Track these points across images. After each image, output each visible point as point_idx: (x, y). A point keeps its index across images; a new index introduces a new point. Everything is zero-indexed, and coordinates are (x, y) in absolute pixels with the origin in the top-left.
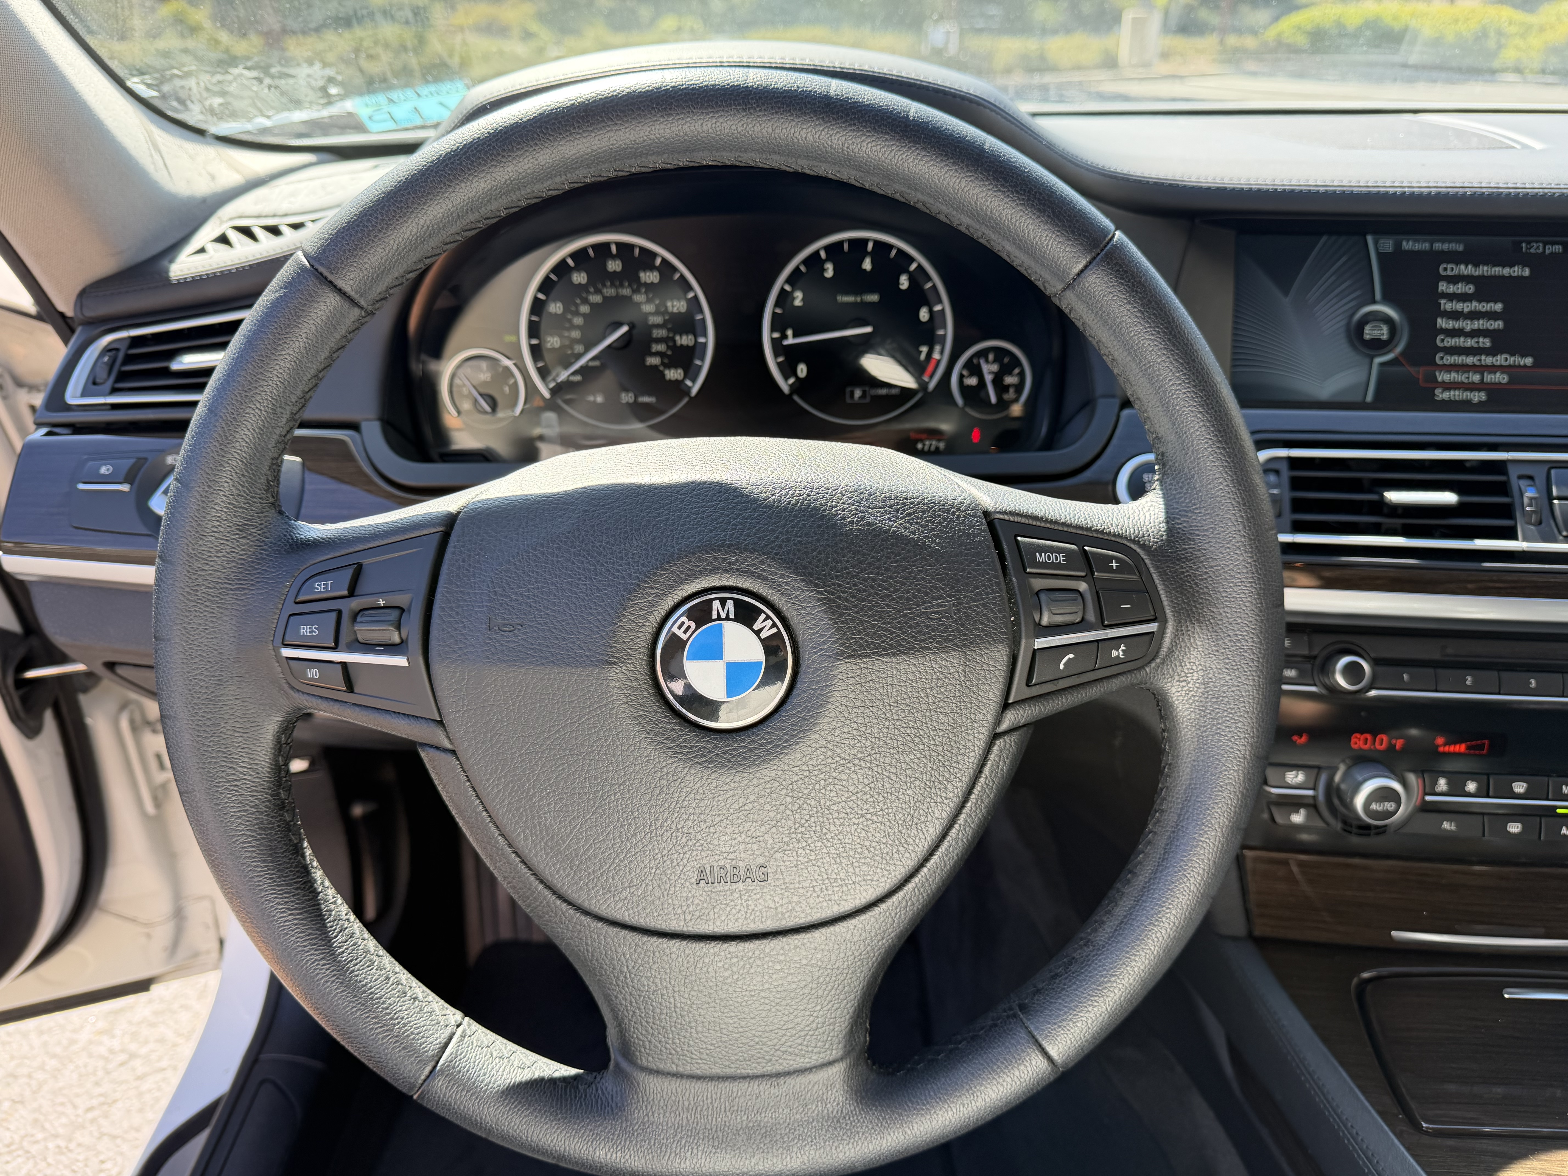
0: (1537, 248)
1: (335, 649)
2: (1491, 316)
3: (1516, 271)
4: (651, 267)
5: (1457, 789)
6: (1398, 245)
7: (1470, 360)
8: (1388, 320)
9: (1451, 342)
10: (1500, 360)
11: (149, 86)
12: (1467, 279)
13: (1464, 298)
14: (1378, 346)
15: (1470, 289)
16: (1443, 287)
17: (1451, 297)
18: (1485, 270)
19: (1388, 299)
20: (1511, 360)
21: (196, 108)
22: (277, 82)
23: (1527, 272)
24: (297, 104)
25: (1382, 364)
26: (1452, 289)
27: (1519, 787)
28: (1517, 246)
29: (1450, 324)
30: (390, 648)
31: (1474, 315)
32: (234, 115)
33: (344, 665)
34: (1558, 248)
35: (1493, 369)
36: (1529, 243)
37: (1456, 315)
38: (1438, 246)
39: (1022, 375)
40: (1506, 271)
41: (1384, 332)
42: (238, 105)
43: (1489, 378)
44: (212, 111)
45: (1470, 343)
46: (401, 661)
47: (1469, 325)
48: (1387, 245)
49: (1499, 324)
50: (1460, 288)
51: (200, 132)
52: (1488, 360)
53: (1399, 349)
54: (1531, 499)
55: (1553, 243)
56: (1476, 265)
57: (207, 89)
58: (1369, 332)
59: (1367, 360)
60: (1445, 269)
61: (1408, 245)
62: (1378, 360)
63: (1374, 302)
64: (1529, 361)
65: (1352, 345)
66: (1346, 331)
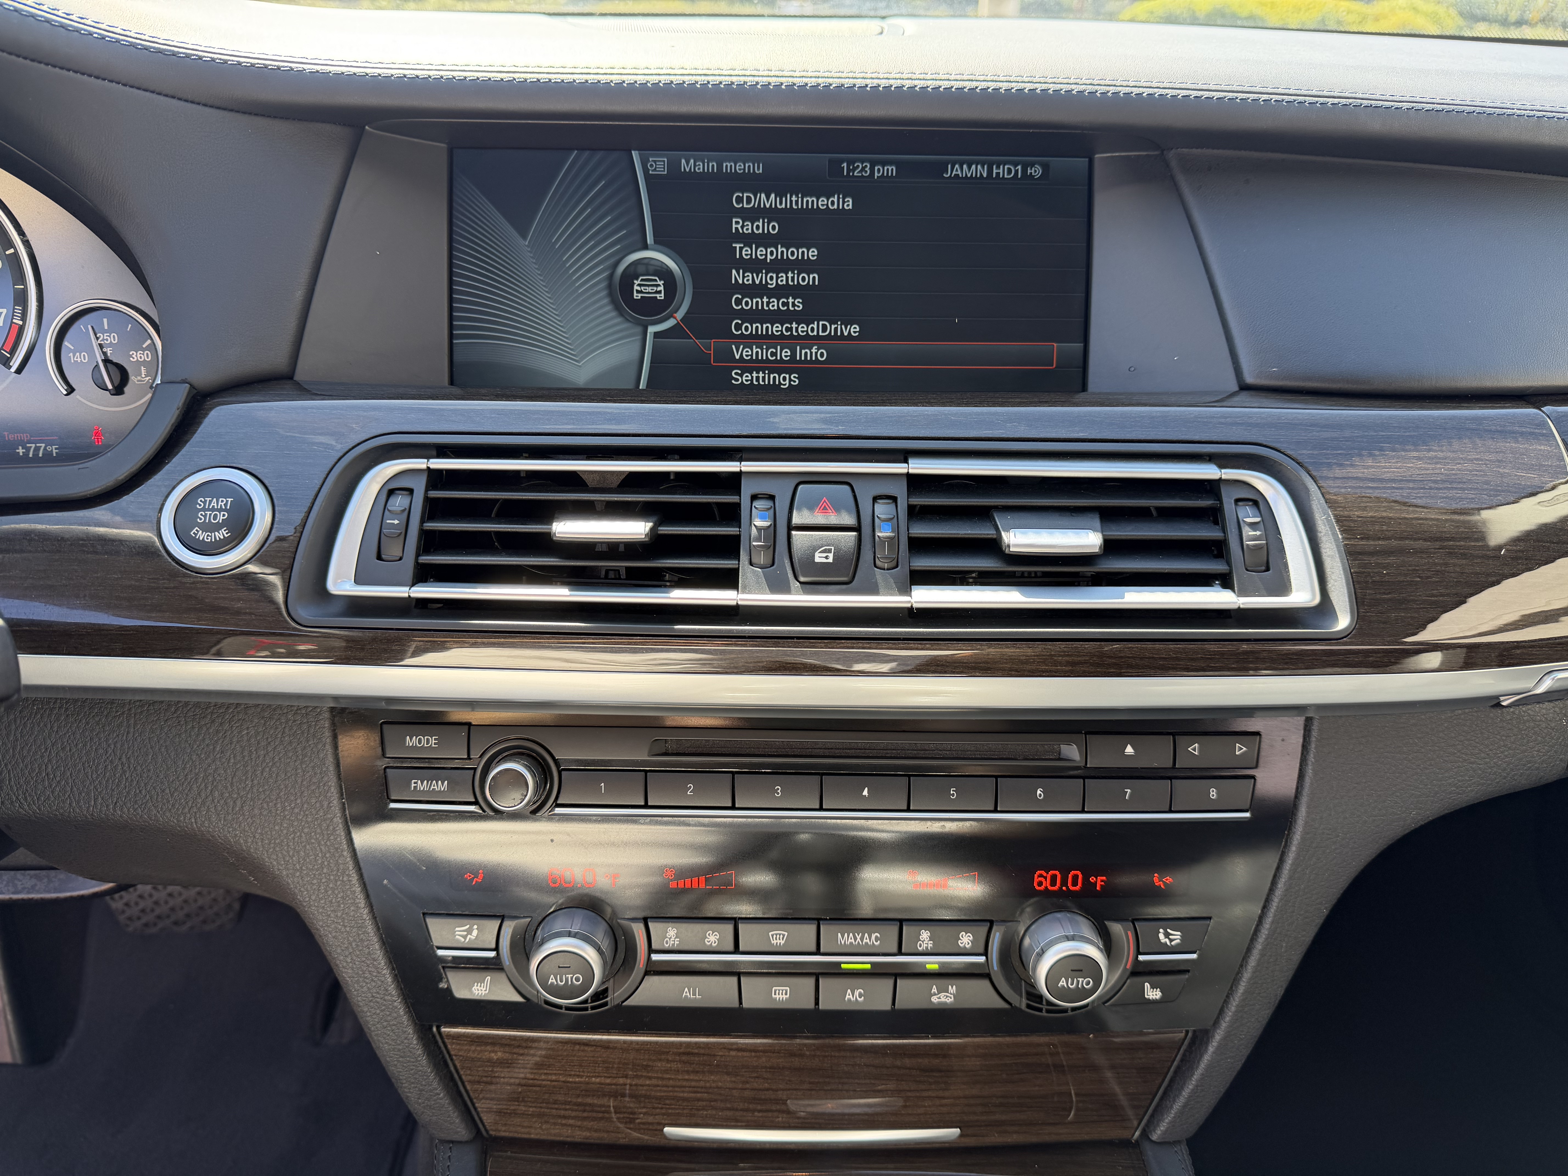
0: (861, 169)
2: (803, 266)
3: (835, 202)
6: (674, 166)
7: (776, 329)
8: (664, 273)
9: (750, 304)
10: (815, 328)
12: (770, 214)
13: (764, 240)
14: (651, 308)
15: (774, 228)
16: (737, 224)
17: (749, 240)
18: (793, 201)
19: (663, 241)
20: (831, 329)
23: (849, 204)
25: (657, 335)
26: (748, 228)
28: (835, 166)
29: (749, 279)
31: (779, 266)
34: (891, 169)
35: (807, 340)
36: (850, 162)
37: (755, 266)
38: (729, 167)
39: (152, 353)
40: (822, 203)
41: (658, 290)
43: (802, 353)
45: (775, 304)
47: (773, 281)
48: (660, 164)
49: (813, 278)
50: (760, 227)
52: (802, 329)
53: (680, 315)
54: (759, 529)
55: (884, 163)
56: (781, 194)
58: (640, 289)
59: (639, 329)
60: (739, 200)
61: (687, 165)
62: (652, 329)
63: (645, 247)
64: (855, 329)
65: (617, 308)
66: (610, 286)
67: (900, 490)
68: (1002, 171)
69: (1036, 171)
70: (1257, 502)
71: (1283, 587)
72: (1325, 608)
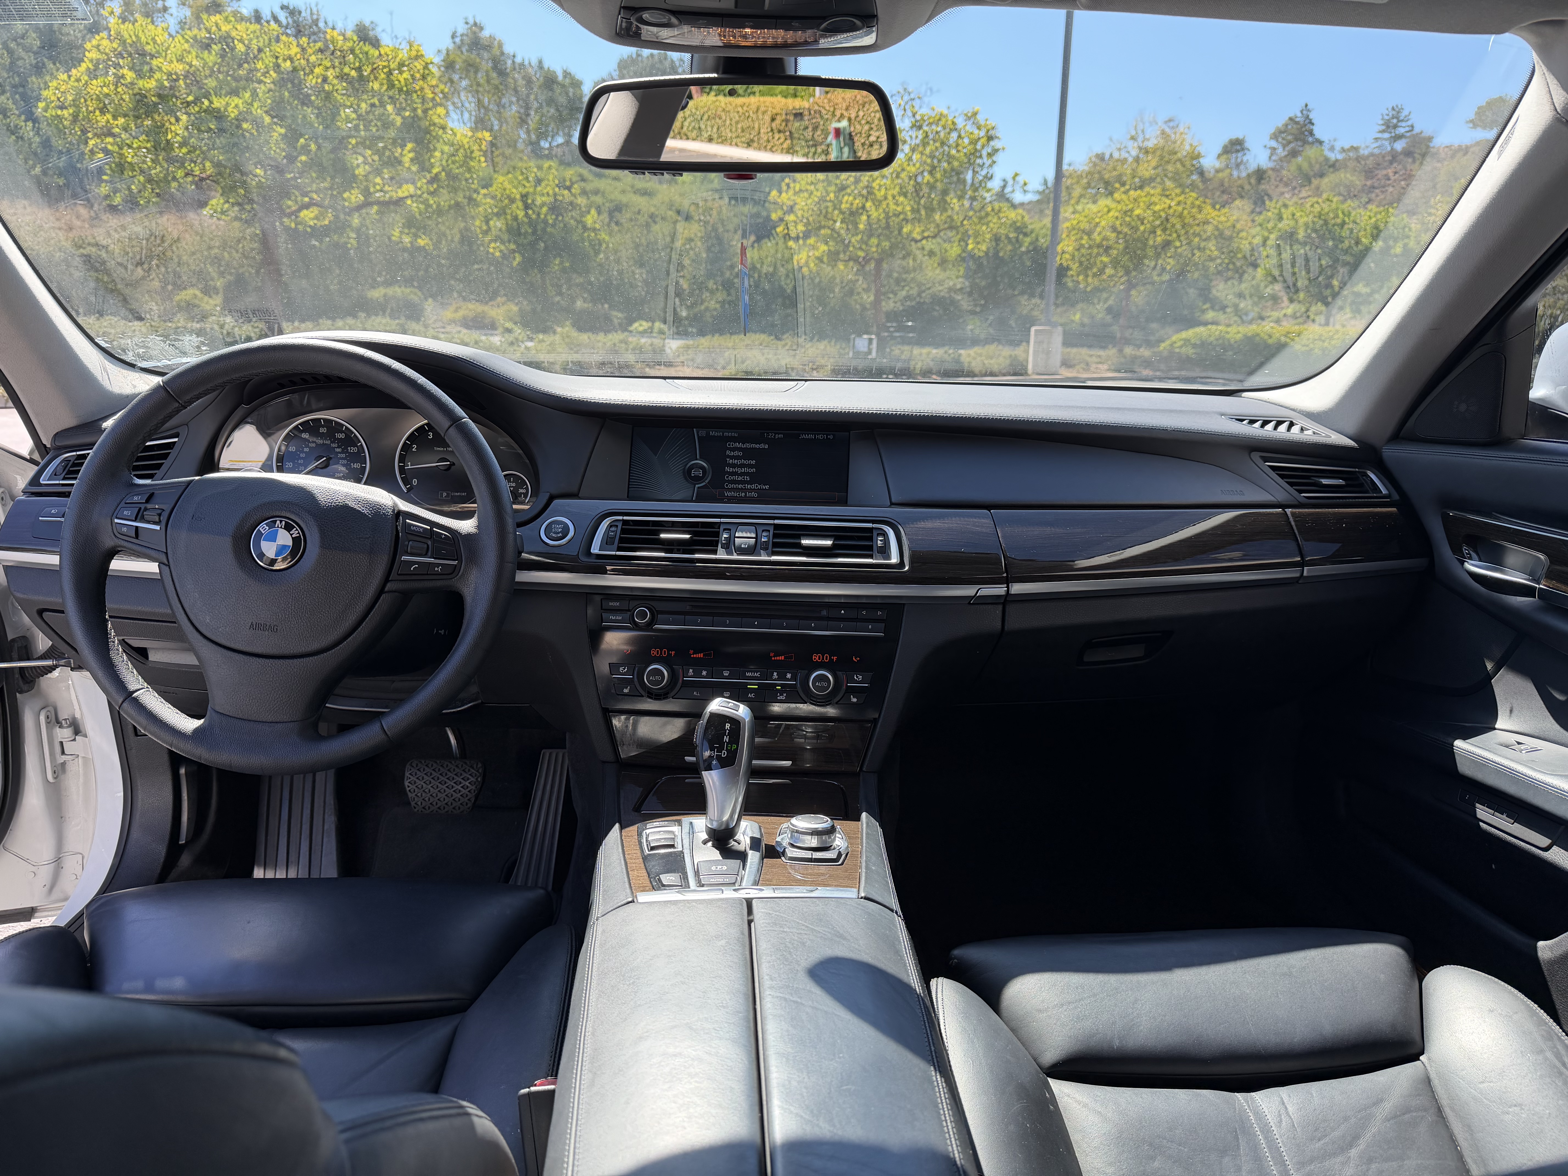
0: (771, 435)
1: (135, 521)
2: (750, 466)
3: (762, 446)
4: (342, 432)
5: (697, 674)
6: (708, 434)
7: (740, 486)
8: (702, 468)
9: (731, 478)
10: (753, 486)
11: (106, 342)
12: (739, 449)
13: (737, 458)
14: (697, 479)
15: (740, 454)
16: (728, 452)
17: (732, 457)
18: (747, 445)
19: (702, 458)
20: (759, 487)
21: (131, 354)
22: (173, 343)
23: (767, 446)
24: (184, 354)
25: (699, 486)
26: (732, 454)
27: (726, 674)
28: (762, 434)
29: (731, 470)
30: (155, 523)
31: (742, 466)
32: (150, 358)
33: (137, 527)
34: (781, 436)
35: (751, 490)
36: (768, 433)
37: (733, 466)
38: (726, 434)
39: (527, 489)
40: (757, 446)
41: (700, 473)
42: (154, 353)
43: (748, 494)
44: (138, 355)
45: (740, 478)
46: (158, 528)
47: (739, 470)
48: (703, 433)
49: (753, 470)
50: (736, 453)
51: (132, 366)
52: (749, 486)
53: (707, 480)
54: (725, 538)
55: (779, 433)
56: (744, 443)
57: (136, 344)
58: (694, 472)
59: (693, 485)
60: (729, 445)
61: (712, 433)
62: (697, 485)
63: (696, 459)
64: (767, 487)
65: (686, 479)
66: (684, 472)
67: (771, 529)
68: (819, 437)
69: (831, 437)
70: (884, 534)
71: (889, 558)
72: (902, 564)
